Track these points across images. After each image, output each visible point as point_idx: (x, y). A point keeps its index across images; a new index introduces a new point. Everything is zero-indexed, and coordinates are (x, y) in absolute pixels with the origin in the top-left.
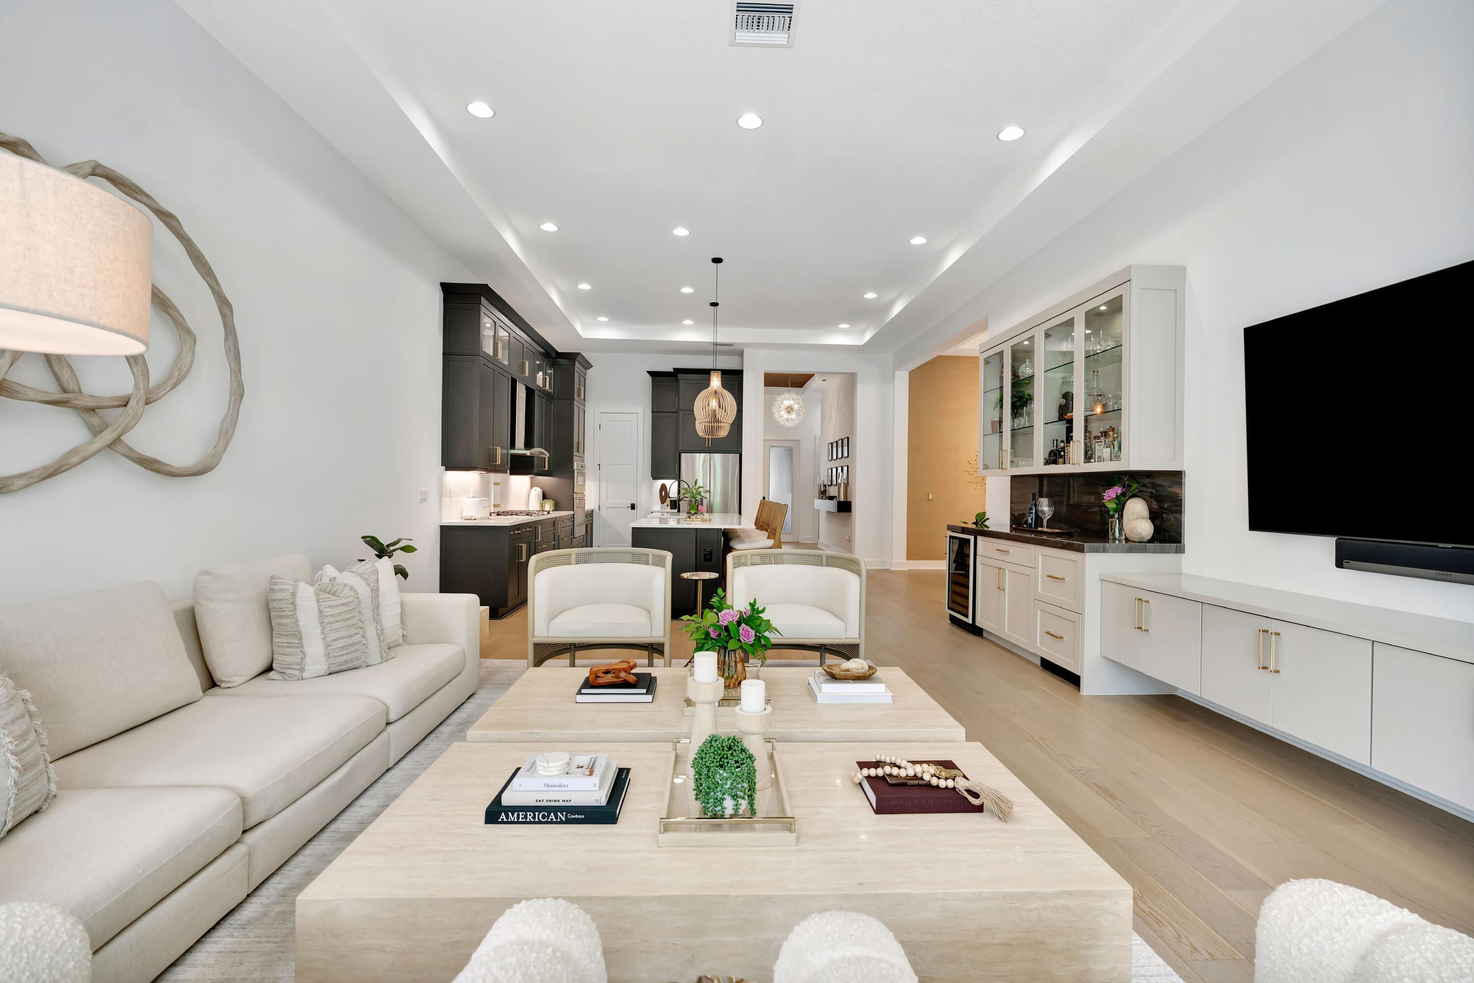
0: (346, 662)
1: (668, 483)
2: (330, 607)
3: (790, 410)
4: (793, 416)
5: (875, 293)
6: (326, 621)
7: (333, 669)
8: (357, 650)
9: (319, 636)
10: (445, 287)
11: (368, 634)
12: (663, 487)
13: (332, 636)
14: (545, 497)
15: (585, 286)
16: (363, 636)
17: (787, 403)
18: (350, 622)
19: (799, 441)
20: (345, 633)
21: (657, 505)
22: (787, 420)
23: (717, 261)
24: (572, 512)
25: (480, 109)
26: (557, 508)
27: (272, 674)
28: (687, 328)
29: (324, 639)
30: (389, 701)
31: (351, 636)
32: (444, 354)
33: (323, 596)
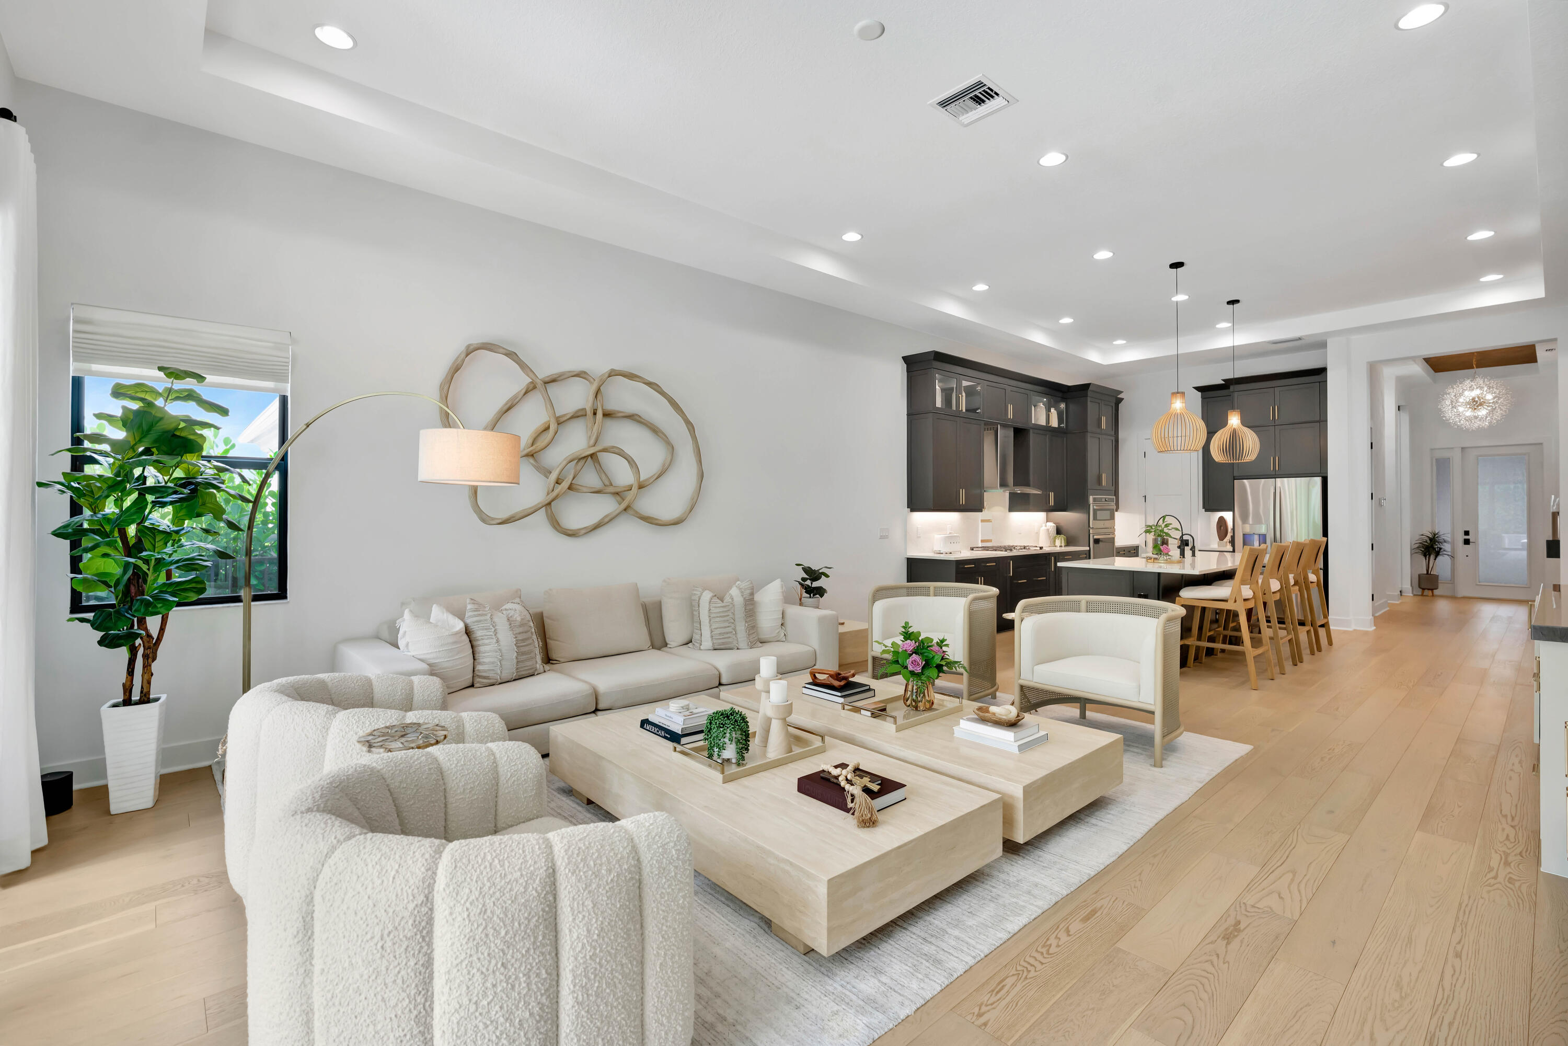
0: (723, 644)
1: (1228, 516)
2: (716, 607)
3: (1476, 404)
4: (1483, 412)
5: (1490, 230)
6: (712, 616)
7: (716, 647)
8: (729, 637)
9: (708, 624)
10: (906, 359)
11: (738, 628)
12: (1222, 522)
13: (714, 626)
14: (1059, 532)
15: (1067, 320)
16: (734, 629)
17: (1469, 395)
18: (726, 618)
19: (1541, 444)
20: (722, 625)
21: (1215, 543)
22: (1469, 419)
23: (1177, 265)
24: (1088, 548)
25: (852, 237)
26: (1069, 543)
27: (690, 645)
28: (1224, 332)
29: (710, 626)
30: (723, 671)
31: (725, 627)
32: (908, 415)
33: (715, 600)
